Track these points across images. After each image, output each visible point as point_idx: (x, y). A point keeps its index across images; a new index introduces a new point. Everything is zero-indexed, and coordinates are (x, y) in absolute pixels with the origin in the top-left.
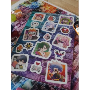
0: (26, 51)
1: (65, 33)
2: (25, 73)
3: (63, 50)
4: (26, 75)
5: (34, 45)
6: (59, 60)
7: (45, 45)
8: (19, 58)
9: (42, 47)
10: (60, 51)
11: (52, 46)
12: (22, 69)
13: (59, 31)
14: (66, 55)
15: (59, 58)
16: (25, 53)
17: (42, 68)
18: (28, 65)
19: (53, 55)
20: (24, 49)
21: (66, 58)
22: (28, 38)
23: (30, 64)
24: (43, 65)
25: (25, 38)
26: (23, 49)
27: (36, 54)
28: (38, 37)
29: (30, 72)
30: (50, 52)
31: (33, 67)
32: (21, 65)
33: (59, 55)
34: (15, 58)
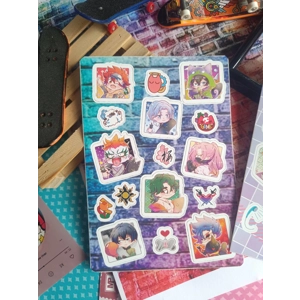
0: (125, 210)
1: (208, 130)
2: (146, 260)
3: (213, 184)
4: (148, 264)
5: (138, 190)
6: (209, 210)
7: (166, 181)
8: (115, 233)
9: (161, 190)
10: (205, 188)
11: (185, 178)
12: (135, 254)
13: (190, 129)
14: (221, 195)
15: (208, 205)
16: (124, 217)
17: (176, 239)
18: (145, 241)
19: (192, 202)
20: (117, 207)
21: (223, 202)
22: (114, 172)
23: (149, 239)
24: (178, 233)
25: (105, 174)
26: (114, 207)
27: (153, 212)
28: (139, 163)
29: (156, 256)
30: (184, 198)
31: (158, 242)
32: (129, 247)
33: (206, 199)
34: (107, 236)
